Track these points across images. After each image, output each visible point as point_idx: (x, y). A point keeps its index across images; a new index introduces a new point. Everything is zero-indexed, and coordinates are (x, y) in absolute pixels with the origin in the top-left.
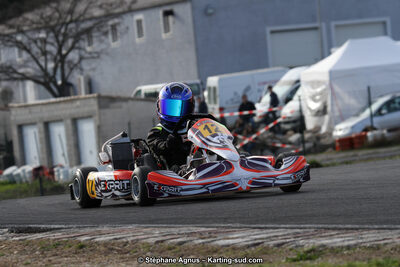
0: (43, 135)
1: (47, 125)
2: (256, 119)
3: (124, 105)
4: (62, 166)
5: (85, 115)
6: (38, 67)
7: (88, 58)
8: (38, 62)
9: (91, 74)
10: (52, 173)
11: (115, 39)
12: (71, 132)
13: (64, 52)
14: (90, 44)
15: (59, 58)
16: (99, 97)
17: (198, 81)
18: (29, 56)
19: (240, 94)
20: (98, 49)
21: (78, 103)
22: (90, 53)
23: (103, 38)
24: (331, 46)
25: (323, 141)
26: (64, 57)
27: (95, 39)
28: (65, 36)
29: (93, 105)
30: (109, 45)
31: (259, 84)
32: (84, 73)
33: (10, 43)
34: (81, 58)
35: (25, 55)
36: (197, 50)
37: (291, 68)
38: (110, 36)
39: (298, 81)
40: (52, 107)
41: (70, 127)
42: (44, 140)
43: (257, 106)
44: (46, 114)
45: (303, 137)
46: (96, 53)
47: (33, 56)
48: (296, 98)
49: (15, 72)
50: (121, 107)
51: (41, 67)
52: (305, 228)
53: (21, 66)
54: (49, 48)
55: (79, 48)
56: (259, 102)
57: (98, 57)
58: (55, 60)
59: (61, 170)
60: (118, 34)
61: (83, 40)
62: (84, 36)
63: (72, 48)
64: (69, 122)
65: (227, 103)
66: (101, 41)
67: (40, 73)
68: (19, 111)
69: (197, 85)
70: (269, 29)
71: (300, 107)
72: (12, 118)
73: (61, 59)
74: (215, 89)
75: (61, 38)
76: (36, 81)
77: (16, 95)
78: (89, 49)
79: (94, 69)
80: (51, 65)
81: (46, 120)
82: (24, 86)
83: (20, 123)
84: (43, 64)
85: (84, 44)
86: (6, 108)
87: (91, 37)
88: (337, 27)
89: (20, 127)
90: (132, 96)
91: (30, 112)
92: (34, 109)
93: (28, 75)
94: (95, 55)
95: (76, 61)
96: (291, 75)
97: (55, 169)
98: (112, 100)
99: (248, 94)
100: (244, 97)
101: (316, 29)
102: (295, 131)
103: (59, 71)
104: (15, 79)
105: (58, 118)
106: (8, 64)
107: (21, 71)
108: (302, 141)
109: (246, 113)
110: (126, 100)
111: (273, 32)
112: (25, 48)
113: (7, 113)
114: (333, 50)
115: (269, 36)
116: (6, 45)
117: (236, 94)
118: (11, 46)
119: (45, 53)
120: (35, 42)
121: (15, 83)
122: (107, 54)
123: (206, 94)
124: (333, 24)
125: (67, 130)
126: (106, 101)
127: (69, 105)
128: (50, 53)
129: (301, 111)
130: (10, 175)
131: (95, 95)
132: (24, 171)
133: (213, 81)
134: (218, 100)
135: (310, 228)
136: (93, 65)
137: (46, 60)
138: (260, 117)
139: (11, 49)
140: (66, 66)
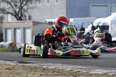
0: (13, 33)
1: (15, 29)
3: (41, 25)
4: (19, 43)
5: (28, 27)
6: (13, 10)
7: (30, 8)
8: (13, 8)
9: (31, 14)
10: (16, 45)
11: (39, 3)
12: (23, 32)
13: (22, 6)
14: (31, 4)
15: (20, 7)
20: (34, 6)
21: (26, 23)
22: (31, 7)
23: (36, 2)
24: (111, 12)
26: (22, 7)
27: (33, 3)
29: (31, 24)
30: (37, 4)
31: (87, 22)
32: (29, 13)
33: (4, 1)
34: (28, 8)
35: (9, 5)
36: (67, 9)
37: (98, 18)
38: (38, 2)
41: (23, 31)
42: (13, 34)
43: (86, 29)
44: (15, 26)
46: (33, 7)
47: (12, 6)
49: (5, 11)
50: (40, 26)
53: (7, 9)
54: (18, 4)
55: (27, 5)
57: (34, 8)
58: (19, 8)
59: (19, 45)
60: (41, 1)
61: (29, 2)
62: (29, 1)
63: (25, 4)
64: (23, 29)
66: (35, 3)
67: (13, 12)
68: (6, 24)
70: (91, 5)
72: (4, 26)
73: (21, 8)
74: (72, 23)
75: (22, 1)
76: (12, 15)
77: (5, 18)
79: (32, 12)
80: (17, 10)
81: (15, 28)
82: (8, 16)
83: (6, 28)
84: (15, 9)
85: (29, 4)
86: (2, 22)
87: (32, 1)
88: (114, 6)
89: (6, 29)
90: (44, 22)
91: (10, 25)
92: (11, 24)
93: (9, 12)
94: (33, 8)
95: (26, 9)
96: (98, 20)
97: (17, 44)
98: (38, 23)
99: (83, 25)
101: (107, 6)
103: (20, 12)
104: (5, 13)
105: (19, 27)
106: (3, 8)
107: (7, 11)
110: (42, 23)
111: (92, 6)
112: (9, 3)
113: (2, 24)
114: (112, 13)
116: (3, 2)
117: (79, 25)
118: (5, 2)
119: (16, 6)
120: (13, 1)
121: (5, 14)
122: (36, 8)
124: (113, 5)
125: (21, 32)
126: (36, 23)
127: (23, 23)
128: (18, 6)
130: (2, 45)
131: (32, 21)
132: (6, 44)
133: (71, 20)
136: (32, 11)
137: (16, 8)
138: (86, 33)
139: (5, 3)
140: (23, 10)
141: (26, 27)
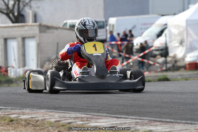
0: (3, 47)
1: (6, 40)
3: (55, 31)
4: (13, 67)
5: (31, 36)
6: (3, 3)
9: (36, 10)
12: (21, 46)
16: (40, 25)
17: (103, 20)
21: (26, 28)
24: (189, 3)
25: (179, 64)
29: (36, 30)
31: (142, 24)
32: (33, 9)
37: (163, 16)
39: (166, 25)
40: (10, 29)
42: (3, 50)
44: (6, 33)
45: (166, 60)
48: (163, 35)
50: (53, 33)
51: (5, 3)
52: (143, 119)
59: (13, 70)
64: (20, 39)
67: (4, 7)
69: (103, 22)
71: (166, 41)
74: (113, 25)
76: (2, 12)
79: (38, 7)
80: (11, 3)
81: (5, 37)
84: (6, 1)
90: (61, 26)
95: (27, 1)
96: (162, 20)
97: (9, 69)
98: (48, 27)
102: (162, 55)
103: (16, 7)
105: (13, 37)
108: (166, 62)
110: (57, 28)
114: (190, 6)
123: (108, 28)
125: (18, 45)
126: (44, 28)
127: (21, 29)
129: (166, 44)
131: (38, 24)
133: (112, 21)
135: (146, 120)
136: (38, 5)
140: (21, 4)
141: (28, 36)
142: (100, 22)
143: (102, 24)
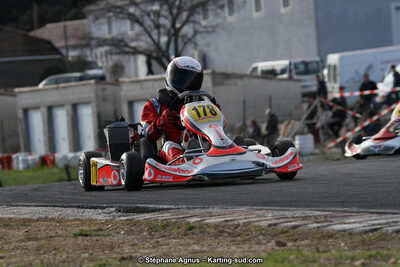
2: (378, 100)
3: (239, 82)
6: (150, 41)
7: (202, 32)
8: (150, 36)
9: (205, 49)
11: (231, 12)
13: (178, 25)
14: (205, 18)
15: (172, 31)
16: (214, 74)
17: (318, 59)
18: (141, 29)
19: (362, 72)
20: (214, 23)
22: (205, 27)
23: (219, 11)
26: (177, 31)
27: (210, 13)
28: (180, 9)
29: (207, 82)
30: (225, 18)
31: (382, 63)
32: (199, 48)
33: (122, 16)
34: (196, 32)
35: (138, 28)
36: (317, 26)
38: (226, 10)
43: (380, 85)
46: (212, 27)
47: (146, 30)
49: (127, 45)
50: (235, 84)
51: (154, 40)
53: (132, 40)
54: (162, 21)
55: (194, 22)
56: (382, 81)
57: (214, 31)
58: (168, 33)
60: (235, 8)
61: (198, 13)
62: (199, 10)
63: (187, 22)
65: (347, 81)
66: (217, 15)
67: (153, 48)
68: (130, 87)
69: (317, 63)
72: (123, 93)
73: (174, 33)
74: (335, 67)
75: (175, 11)
77: (127, 70)
78: (204, 23)
80: (164, 39)
82: (136, 61)
83: (131, 99)
84: (155, 37)
85: (198, 17)
86: (117, 83)
87: (207, 10)
89: (131, 104)
90: (248, 72)
91: (142, 88)
92: (145, 85)
93: (140, 49)
94: (211, 30)
95: (190, 35)
98: (227, 76)
99: (370, 73)
100: (366, 76)
103: (172, 46)
104: (126, 53)
106: (120, 37)
107: (133, 44)
109: (367, 92)
110: (242, 77)
111: (398, 8)
112: (137, 21)
113: (117, 88)
115: (393, 12)
116: (118, 18)
117: (357, 72)
118: (123, 19)
119: (158, 26)
120: (148, 14)
121: (126, 57)
122: (223, 28)
123: (325, 72)
126: (221, 78)
128: (164, 26)
131: (209, 71)
133: (333, 59)
134: (338, 78)
136: (208, 40)
137: (159, 34)
138: (383, 97)
139: (123, 22)
140: (180, 40)
142: (311, 62)
143: (315, 65)
